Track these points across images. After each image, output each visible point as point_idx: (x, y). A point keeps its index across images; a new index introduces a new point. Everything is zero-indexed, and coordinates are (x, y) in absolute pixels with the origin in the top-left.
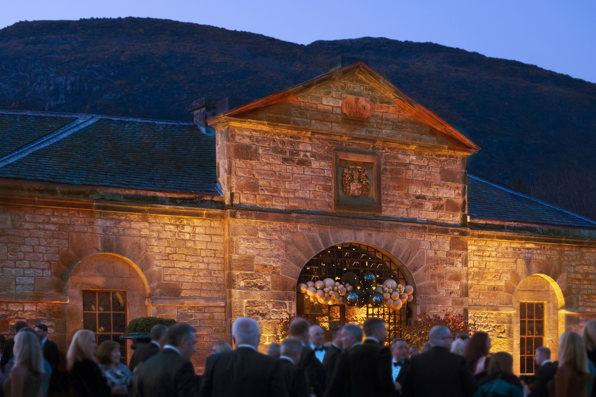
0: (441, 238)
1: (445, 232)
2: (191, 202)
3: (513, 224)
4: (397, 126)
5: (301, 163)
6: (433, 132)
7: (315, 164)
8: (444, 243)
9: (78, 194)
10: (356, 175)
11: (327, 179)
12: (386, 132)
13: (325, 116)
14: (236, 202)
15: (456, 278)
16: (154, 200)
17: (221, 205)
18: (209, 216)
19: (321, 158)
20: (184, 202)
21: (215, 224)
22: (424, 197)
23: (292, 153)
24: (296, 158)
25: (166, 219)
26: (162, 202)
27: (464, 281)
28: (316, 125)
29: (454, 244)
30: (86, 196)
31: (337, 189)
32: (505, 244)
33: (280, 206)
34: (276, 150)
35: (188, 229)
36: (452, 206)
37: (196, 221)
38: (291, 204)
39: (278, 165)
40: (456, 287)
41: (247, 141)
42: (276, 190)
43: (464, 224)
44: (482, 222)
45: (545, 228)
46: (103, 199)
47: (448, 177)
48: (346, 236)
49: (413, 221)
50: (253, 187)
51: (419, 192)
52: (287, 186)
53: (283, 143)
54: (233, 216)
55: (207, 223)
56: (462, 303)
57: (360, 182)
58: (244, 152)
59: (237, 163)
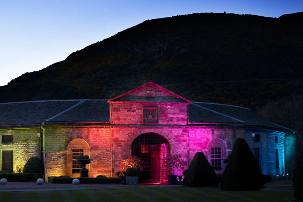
0: (179, 130)
1: (181, 128)
2: (101, 124)
3: (207, 123)
4: (164, 98)
5: (133, 111)
6: (176, 99)
7: (137, 111)
8: (181, 131)
9: (71, 124)
10: (151, 113)
11: (141, 115)
12: (160, 100)
13: (141, 98)
14: (113, 123)
15: (185, 141)
16: (91, 124)
17: (110, 124)
18: (106, 127)
19: (139, 109)
20: (99, 124)
21: (108, 129)
22: (173, 118)
23: (130, 109)
24: (131, 110)
25: (94, 129)
26: (93, 125)
27: (188, 142)
28: (137, 100)
29: (184, 131)
30: (73, 124)
31: (144, 117)
32: (204, 130)
33: (126, 123)
34: (125, 108)
35: (100, 131)
36: (183, 119)
37: (103, 129)
38: (130, 122)
39: (126, 112)
40: (185, 143)
41: (117, 107)
42: (125, 119)
43: (187, 125)
44: (195, 123)
45: (219, 124)
46: (77, 125)
47: (181, 111)
48: (147, 131)
49: (170, 125)
50: (118, 119)
51: (171, 116)
52: (129, 118)
53: (127, 106)
54: (112, 127)
55: (106, 129)
56: (187, 148)
57: (152, 115)
58: (116, 110)
59: (113, 113)
